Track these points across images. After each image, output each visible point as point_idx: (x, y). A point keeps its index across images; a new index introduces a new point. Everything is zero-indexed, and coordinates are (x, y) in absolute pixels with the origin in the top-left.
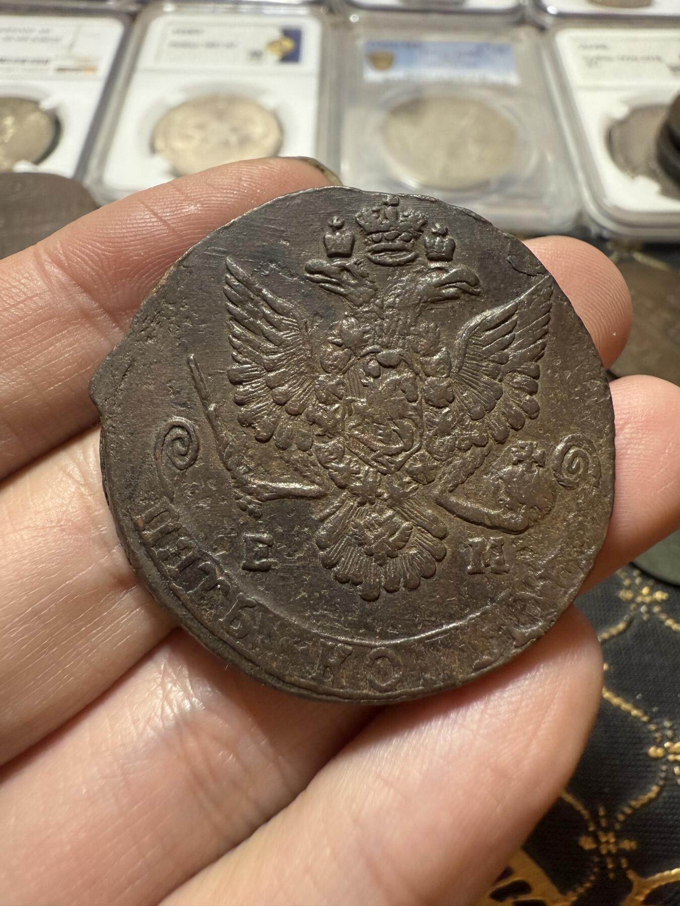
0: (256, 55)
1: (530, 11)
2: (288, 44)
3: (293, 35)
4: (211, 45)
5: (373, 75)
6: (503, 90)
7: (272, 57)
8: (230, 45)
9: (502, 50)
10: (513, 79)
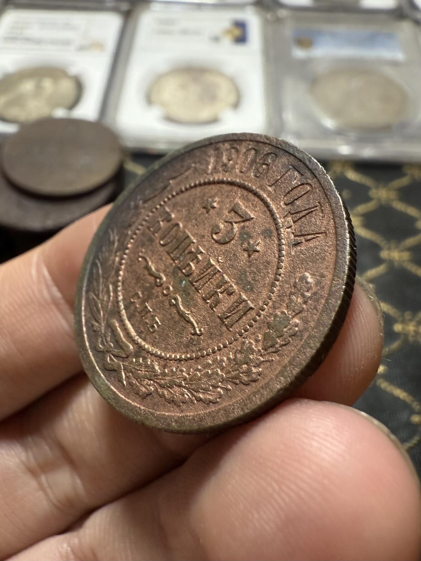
0: (216, 39)
1: (407, 10)
2: (237, 32)
3: (241, 25)
4: (185, 32)
5: (299, 53)
6: (395, 64)
7: (227, 42)
8: (197, 33)
9: (390, 36)
10: (400, 56)
